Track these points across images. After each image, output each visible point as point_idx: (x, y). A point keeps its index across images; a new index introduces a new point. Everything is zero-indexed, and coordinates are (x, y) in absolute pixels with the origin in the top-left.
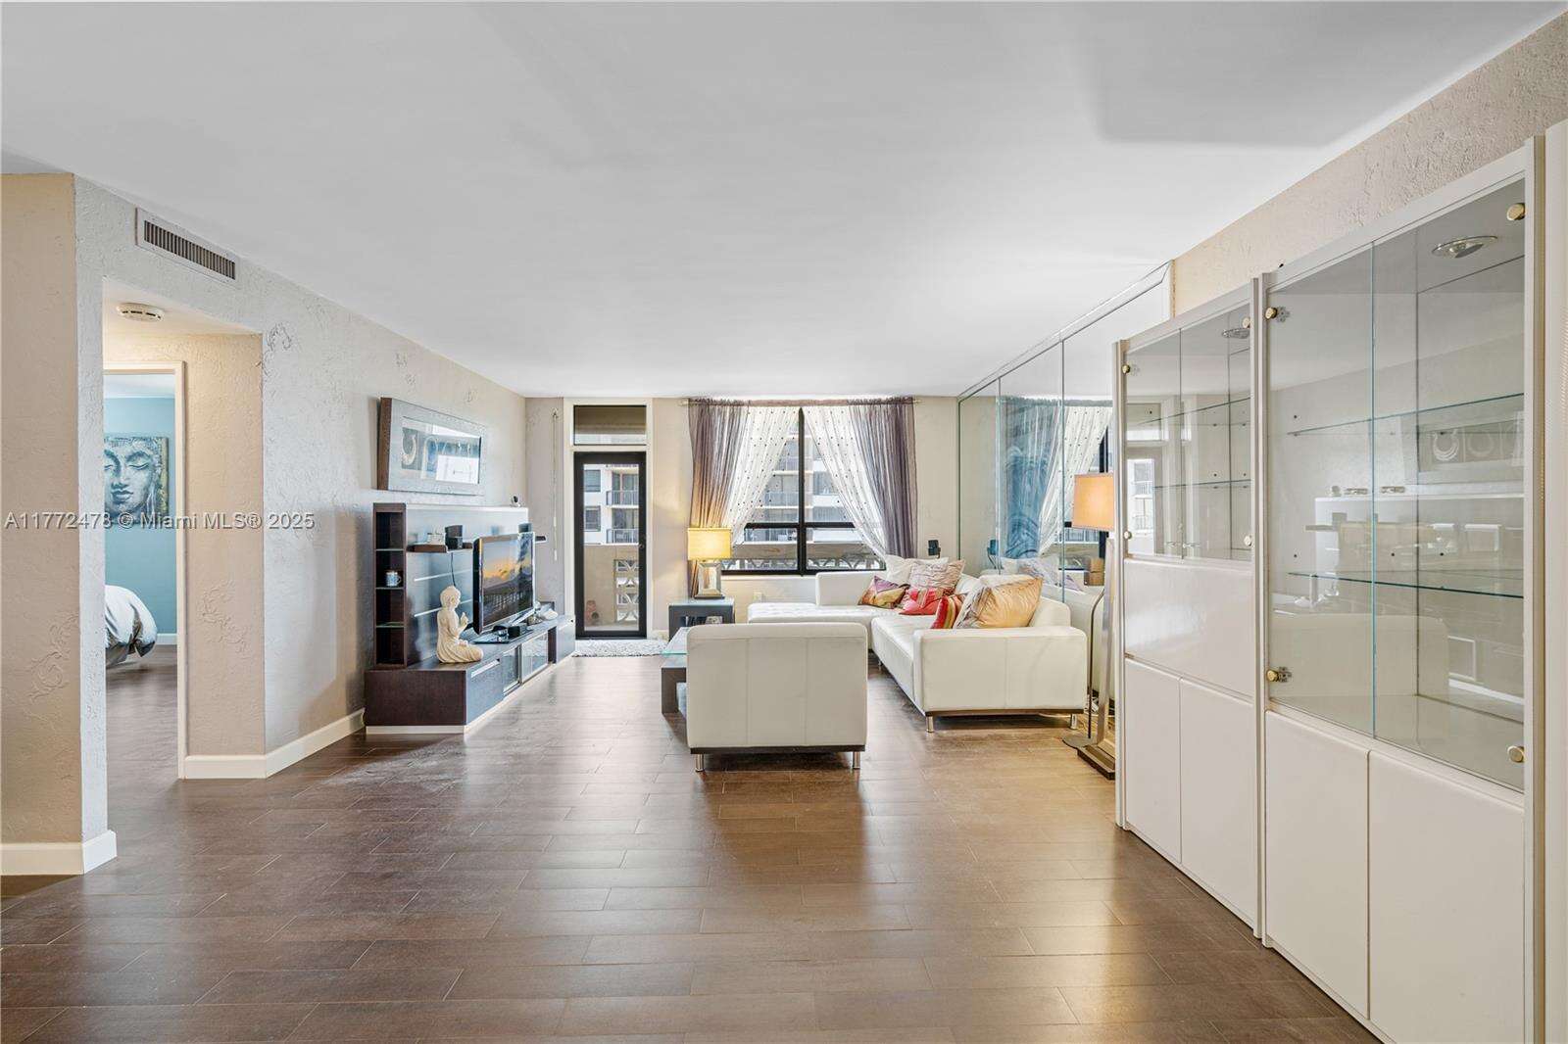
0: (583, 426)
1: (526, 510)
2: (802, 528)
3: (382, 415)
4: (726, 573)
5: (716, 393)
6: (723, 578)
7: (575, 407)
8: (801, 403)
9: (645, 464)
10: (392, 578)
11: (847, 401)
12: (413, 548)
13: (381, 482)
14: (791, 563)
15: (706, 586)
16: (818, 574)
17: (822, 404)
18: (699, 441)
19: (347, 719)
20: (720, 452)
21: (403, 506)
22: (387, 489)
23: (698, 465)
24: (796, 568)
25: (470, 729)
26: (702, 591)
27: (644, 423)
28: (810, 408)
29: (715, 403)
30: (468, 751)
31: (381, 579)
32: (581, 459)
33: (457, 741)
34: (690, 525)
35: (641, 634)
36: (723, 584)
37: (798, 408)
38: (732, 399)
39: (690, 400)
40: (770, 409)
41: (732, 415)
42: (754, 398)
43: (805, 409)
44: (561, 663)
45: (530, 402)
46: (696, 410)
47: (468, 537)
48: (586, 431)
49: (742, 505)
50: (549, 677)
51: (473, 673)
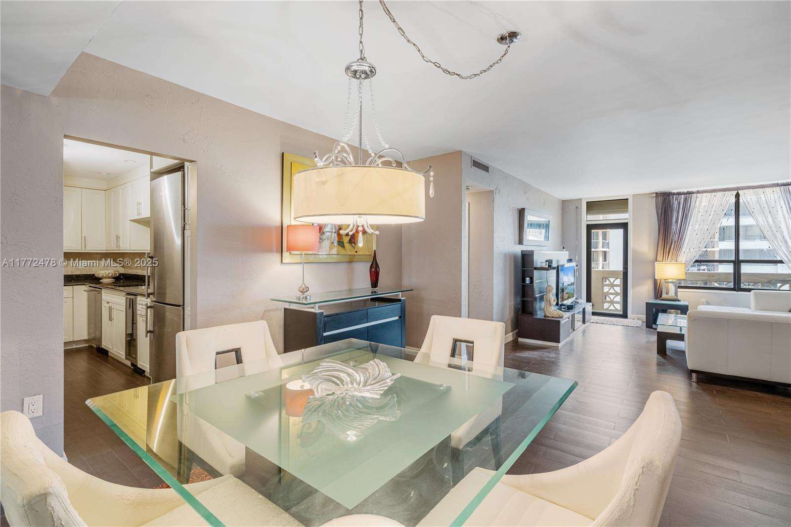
0: (591, 211)
1: (568, 252)
2: (737, 263)
3: (521, 215)
4: (680, 287)
5: (673, 189)
6: (679, 290)
7: (587, 202)
8: (738, 189)
9: (627, 229)
10: (528, 280)
11: (778, 184)
12: (536, 269)
13: (521, 242)
14: (730, 284)
15: (667, 294)
16: (752, 291)
17: (756, 188)
18: (663, 216)
19: (511, 334)
20: (677, 222)
21: (533, 252)
22: (523, 244)
23: (662, 229)
24: (732, 287)
25: (560, 345)
26: (664, 296)
27: (627, 208)
28: (744, 191)
29: (674, 194)
30: (561, 353)
31: (524, 280)
32: (590, 227)
33: (557, 348)
34: (656, 261)
35: (625, 315)
36: (679, 293)
37: (735, 193)
38: (685, 191)
39: (657, 193)
40: (713, 194)
41: (686, 200)
42: (700, 189)
43: (740, 192)
44: (587, 324)
45: (564, 202)
46: (660, 199)
47: (554, 265)
48: (593, 214)
49: (692, 250)
50: (583, 330)
51: (562, 322)
